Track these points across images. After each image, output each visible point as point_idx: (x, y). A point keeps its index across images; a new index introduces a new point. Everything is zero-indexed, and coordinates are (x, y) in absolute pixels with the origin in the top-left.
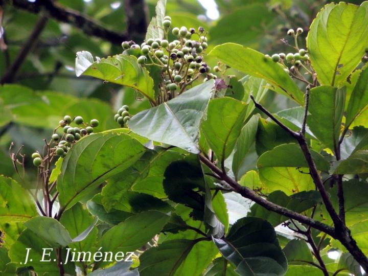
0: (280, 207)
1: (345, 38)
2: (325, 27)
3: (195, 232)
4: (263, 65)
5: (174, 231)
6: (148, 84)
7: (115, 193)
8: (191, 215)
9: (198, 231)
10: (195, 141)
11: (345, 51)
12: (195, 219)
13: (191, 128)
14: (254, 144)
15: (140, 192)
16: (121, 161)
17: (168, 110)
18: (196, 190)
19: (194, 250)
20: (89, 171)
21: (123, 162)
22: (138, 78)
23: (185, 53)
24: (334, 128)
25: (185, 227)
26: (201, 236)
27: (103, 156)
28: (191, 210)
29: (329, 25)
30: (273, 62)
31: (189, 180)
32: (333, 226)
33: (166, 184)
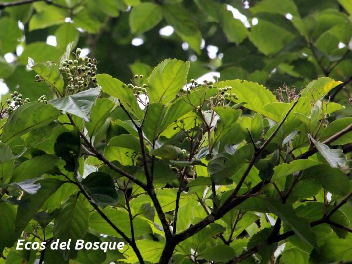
0: (118, 168)
1: (171, 80)
2: (162, 72)
3: (64, 177)
4: (122, 89)
5: (54, 174)
6: (61, 84)
7: (31, 141)
8: (65, 167)
9: (66, 177)
10: (87, 115)
11: (169, 88)
12: (66, 170)
13: (85, 110)
14: (106, 134)
15: (39, 149)
16: (44, 120)
17: (71, 99)
18: (72, 152)
19: (61, 187)
20: (24, 123)
21: (46, 120)
22: (57, 79)
23: (86, 69)
24: (156, 130)
25: (59, 173)
26: (67, 180)
27: (34, 115)
28: (65, 164)
29: (165, 71)
30: (127, 88)
31: (69, 146)
32: (146, 184)
33: (56, 145)
